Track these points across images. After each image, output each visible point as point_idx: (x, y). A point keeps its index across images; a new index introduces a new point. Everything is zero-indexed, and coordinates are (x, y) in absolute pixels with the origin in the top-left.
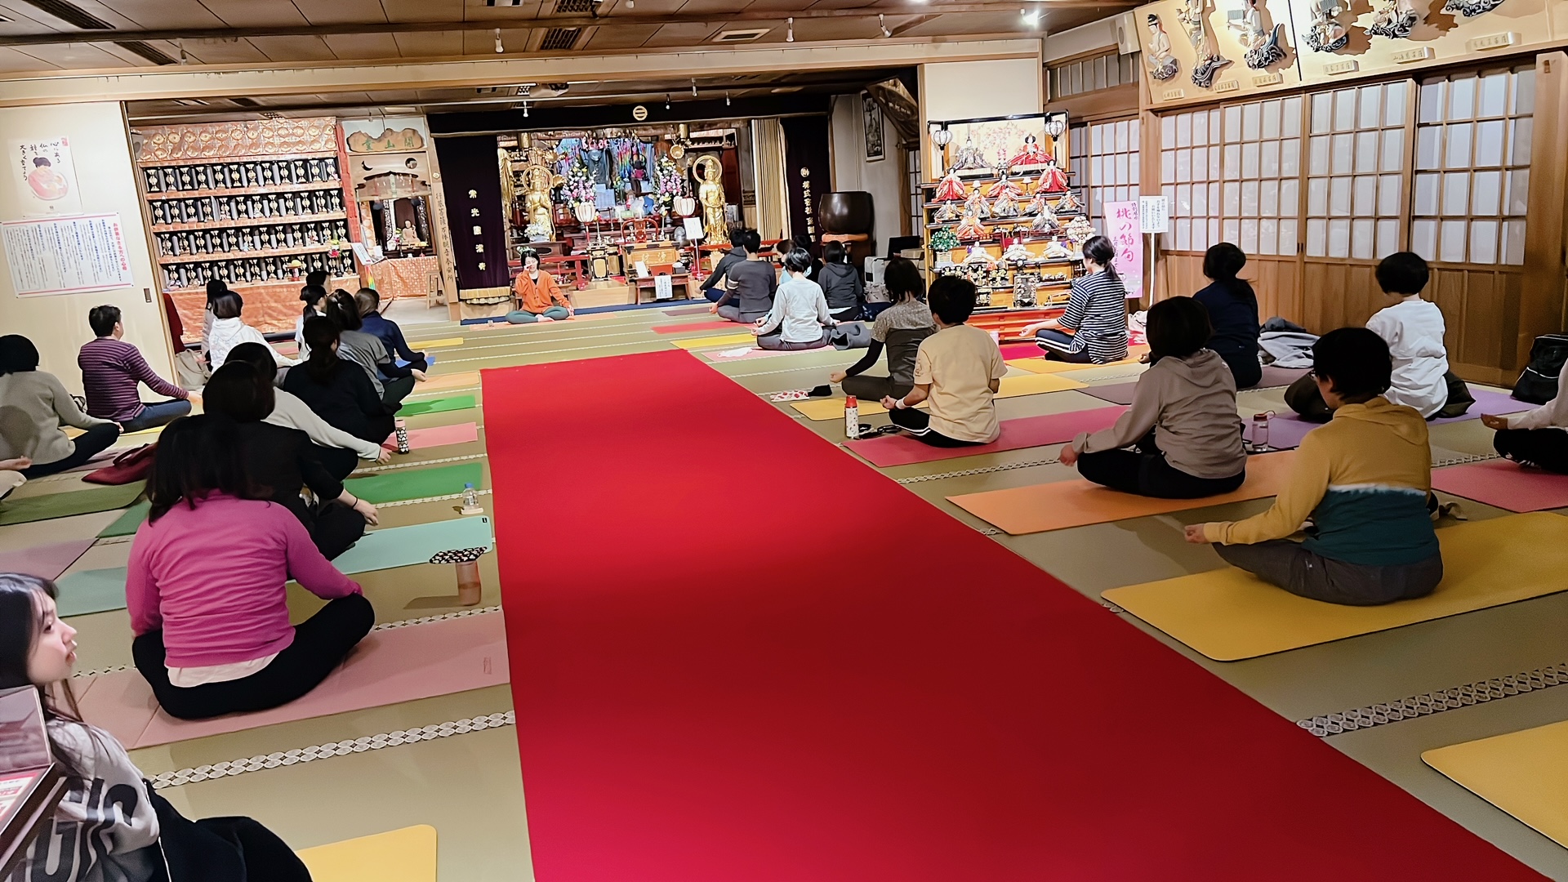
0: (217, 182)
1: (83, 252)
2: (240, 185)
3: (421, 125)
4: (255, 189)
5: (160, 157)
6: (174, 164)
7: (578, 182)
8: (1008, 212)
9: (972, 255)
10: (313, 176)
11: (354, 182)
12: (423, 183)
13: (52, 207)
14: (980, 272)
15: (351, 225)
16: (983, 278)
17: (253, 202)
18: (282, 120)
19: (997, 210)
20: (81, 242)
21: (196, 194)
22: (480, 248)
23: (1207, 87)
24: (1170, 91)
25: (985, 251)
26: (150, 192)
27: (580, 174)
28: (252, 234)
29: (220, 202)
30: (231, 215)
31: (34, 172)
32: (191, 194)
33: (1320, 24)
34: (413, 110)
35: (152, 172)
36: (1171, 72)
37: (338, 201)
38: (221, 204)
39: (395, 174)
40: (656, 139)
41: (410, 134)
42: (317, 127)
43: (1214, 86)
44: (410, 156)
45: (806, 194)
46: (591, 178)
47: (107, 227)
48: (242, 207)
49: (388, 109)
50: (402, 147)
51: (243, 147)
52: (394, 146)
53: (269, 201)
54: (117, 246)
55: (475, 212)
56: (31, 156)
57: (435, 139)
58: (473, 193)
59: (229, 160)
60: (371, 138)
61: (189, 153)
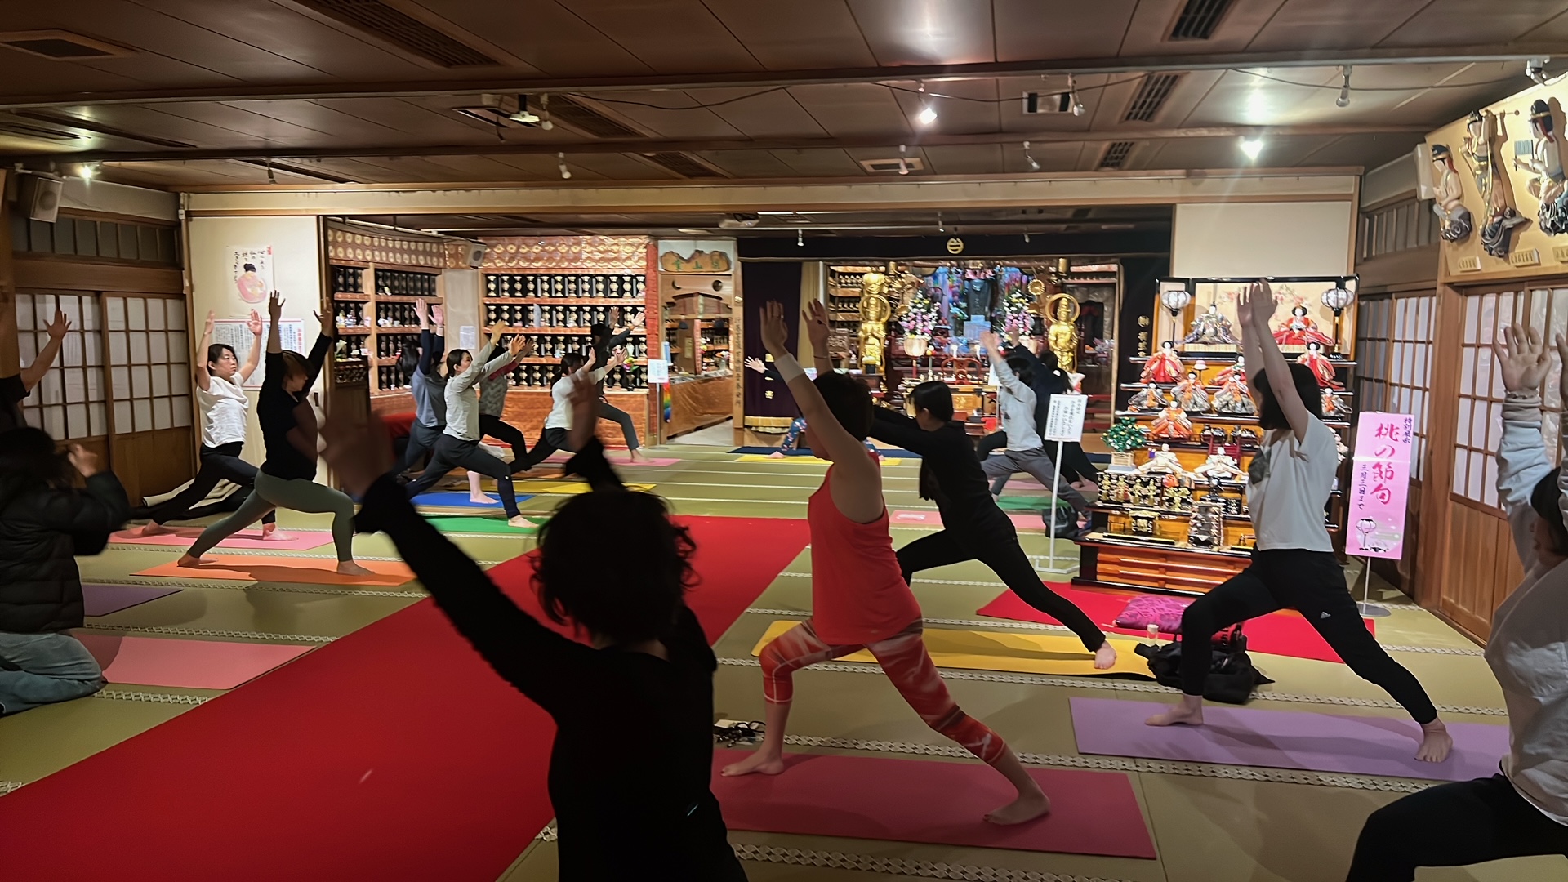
0: (543, 291)
2: (559, 294)
3: (729, 248)
4: (572, 300)
5: (498, 265)
6: (509, 272)
8: (1234, 408)
9: (1153, 462)
10: (624, 291)
11: (662, 299)
12: (727, 305)
14: (1152, 487)
15: (649, 342)
16: (1157, 495)
17: (571, 312)
18: (602, 237)
19: (1216, 404)
21: (523, 301)
23: (1500, 256)
24: (1464, 259)
25: (1176, 460)
26: (488, 296)
27: (920, 305)
28: (566, 342)
29: (542, 309)
30: (551, 323)
31: (243, 277)
32: (519, 301)
35: (492, 278)
36: (1464, 229)
38: (543, 311)
39: (704, 295)
41: (717, 257)
42: (632, 245)
43: (1511, 255)
44: (718, 278)
48: (561, 316)
50: (708, 269)
51: (567, 260)
52: (700, 267)
57: (742, 264)
59: (553, 272)
60: (683, 258)
61: (521, 263)
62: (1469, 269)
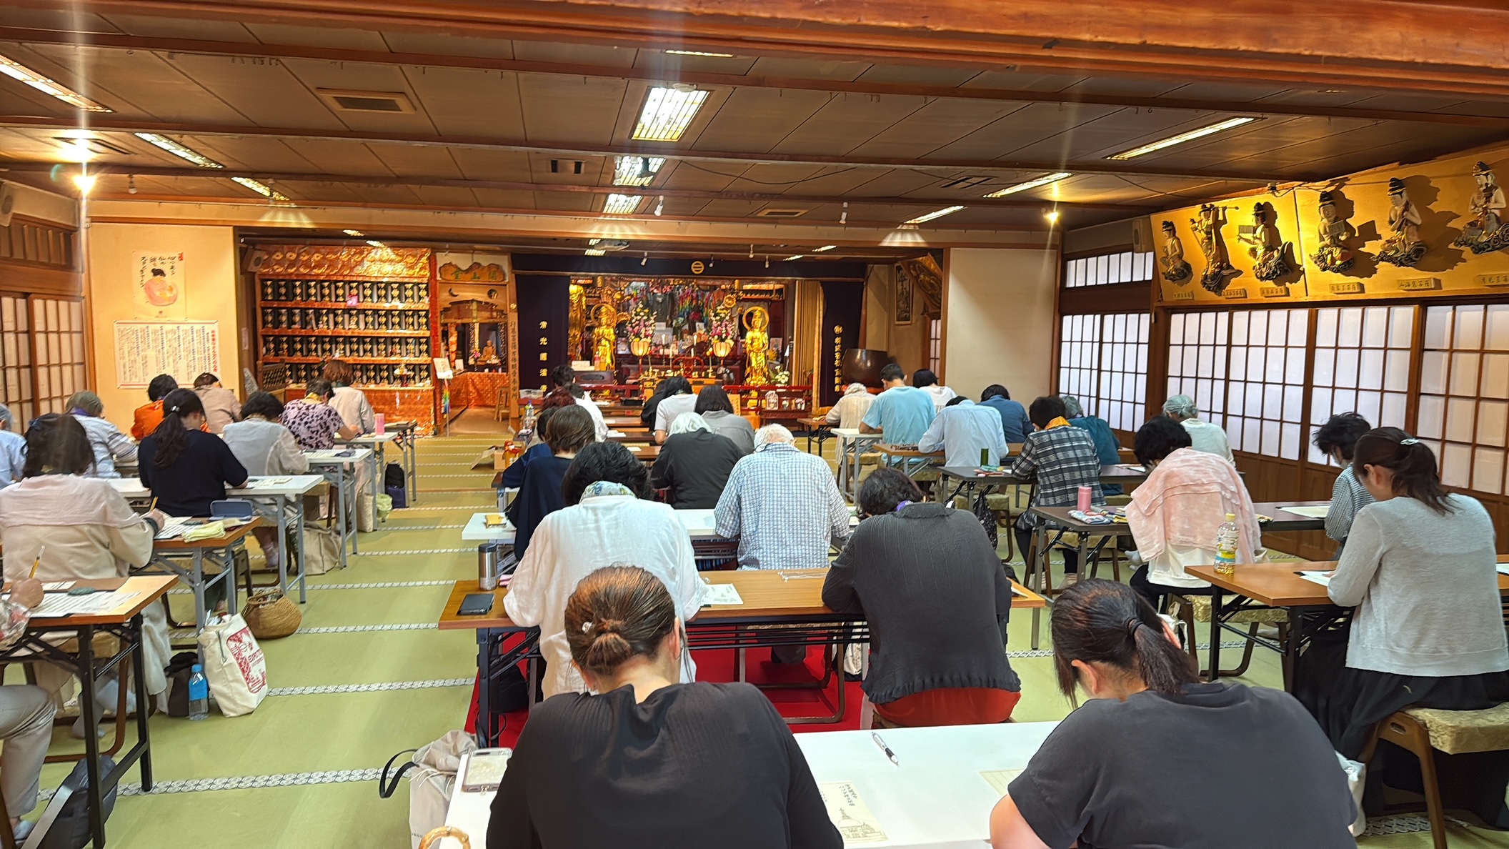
0: (323, 296)
1: (182, 353)
2: (341, 299)
3: (504, 262)
4: (354, 304)
5: (277, 271)
6: (287, 278)
7: (639, 320)
10: (406, 298)
11: (440, 306)
12: (501, 312)
13: (161, 312)
15: (431, 343)
17: (351, 316)
20: (182, 343)
22: (544, 372)
23: (1215, 292)
26: (264, 300)
27: (642, 314)
28: (344, 343)
30: (328, 325)
31: (151, 281)
33: (1327, 246)
34: (498, 249)
35: (269, 283)
36: (1182, 275)
37: (425, 320)
38: (322, 315)
39: (477, 302)
40: (714, 288)
41: (494, 269)
42: (414, 256)
44: (492, 287)
45: (837, 348)
46: (652, 318)
47: (206, 332)
48: (340, 319)
49: (477, 246)
50: (485, 279)
51: (349, 268)
52: (479, 278)
53: (366, 316)
54: (211, 351)
55: (544, 341)
56: (150, 266)
57: (516, 275)
58: (544, 324)
59: (335, 278)
60: (460, 269)
61: (302, 270)
62: (1184, 298)
